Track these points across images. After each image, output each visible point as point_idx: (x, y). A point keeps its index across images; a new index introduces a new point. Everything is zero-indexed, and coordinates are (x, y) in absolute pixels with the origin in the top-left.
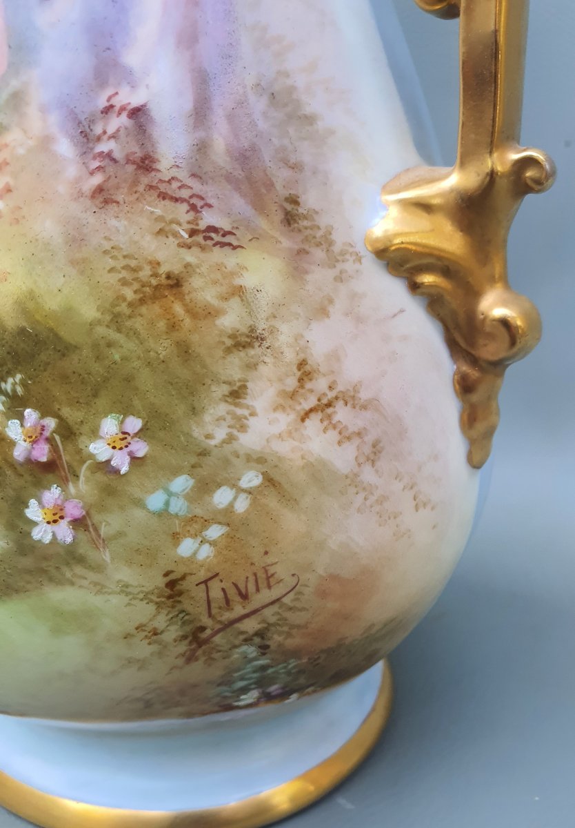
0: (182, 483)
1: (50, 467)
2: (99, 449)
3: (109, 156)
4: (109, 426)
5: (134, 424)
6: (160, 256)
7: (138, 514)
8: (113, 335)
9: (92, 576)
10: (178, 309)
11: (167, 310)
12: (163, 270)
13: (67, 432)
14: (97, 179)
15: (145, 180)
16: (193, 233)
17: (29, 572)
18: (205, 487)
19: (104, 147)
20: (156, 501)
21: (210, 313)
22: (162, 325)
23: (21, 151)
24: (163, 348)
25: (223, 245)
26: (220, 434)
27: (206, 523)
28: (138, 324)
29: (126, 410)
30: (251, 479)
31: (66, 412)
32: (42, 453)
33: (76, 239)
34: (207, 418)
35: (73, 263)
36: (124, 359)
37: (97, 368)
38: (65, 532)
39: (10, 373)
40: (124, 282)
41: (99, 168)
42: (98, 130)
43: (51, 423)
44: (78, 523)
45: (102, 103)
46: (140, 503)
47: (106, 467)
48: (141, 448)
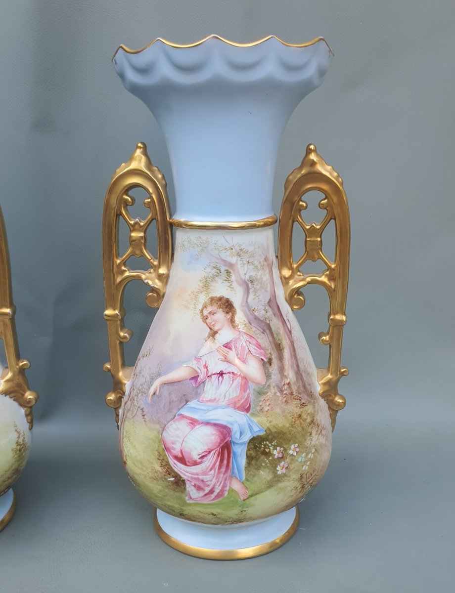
0: (304, 455)
1: (282, 458)
2: (291, 452)
3: (286, 394)
4: (293, 447)
5: (297, 445)
6: (297, 411)
7: (297, 463)
8: (292, 429)
9: (288, 479)
10: (301, 421)
11: (300, 421)
12: (298, 414)
13: (285, 450)
14: (285, 399)
15: (292, 397)
16: (301, 405)
17: (276, 481)
18: (307, 454)
19: (285, 392)
20: (300, 460)
21: (306, 420)
22: (299, 424)
23: (271, 396)
24: (300, 429)
25: (305, 406)
26: (309, 443)
27: (307, 461)
28: (296, 425)
29: (295, 443)
30: (313, 450)
31: (285, 446)
32: (280, 456)
33: (283, 412)
34: (307, 440)
35: (284, 416)
36: (294, 433)
37: (290, 436)
38: (284, 471)
39: (274, 441)
40: (292, 418)
41: (285, 397)
42: (283, 389)
43: (282, 449)
44: (287, 468)
45: (283, 384)
46: (297, 461)
47: (292, 455)
48: (298, 450)
